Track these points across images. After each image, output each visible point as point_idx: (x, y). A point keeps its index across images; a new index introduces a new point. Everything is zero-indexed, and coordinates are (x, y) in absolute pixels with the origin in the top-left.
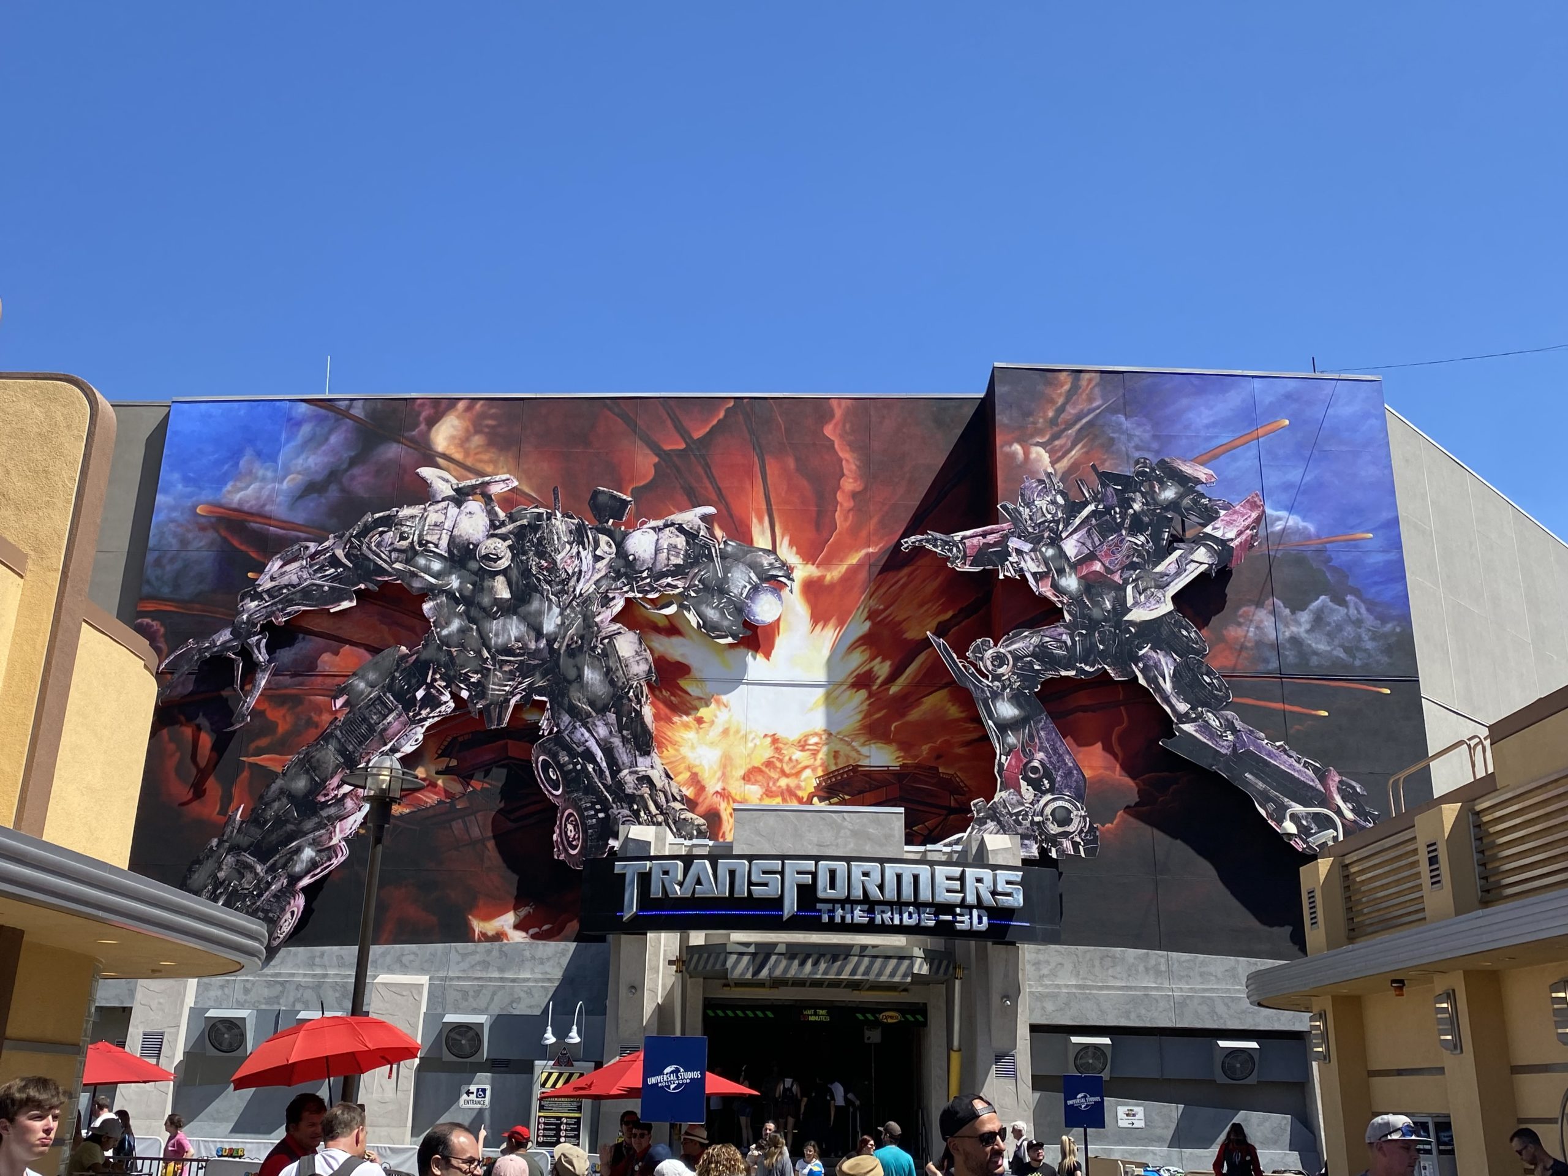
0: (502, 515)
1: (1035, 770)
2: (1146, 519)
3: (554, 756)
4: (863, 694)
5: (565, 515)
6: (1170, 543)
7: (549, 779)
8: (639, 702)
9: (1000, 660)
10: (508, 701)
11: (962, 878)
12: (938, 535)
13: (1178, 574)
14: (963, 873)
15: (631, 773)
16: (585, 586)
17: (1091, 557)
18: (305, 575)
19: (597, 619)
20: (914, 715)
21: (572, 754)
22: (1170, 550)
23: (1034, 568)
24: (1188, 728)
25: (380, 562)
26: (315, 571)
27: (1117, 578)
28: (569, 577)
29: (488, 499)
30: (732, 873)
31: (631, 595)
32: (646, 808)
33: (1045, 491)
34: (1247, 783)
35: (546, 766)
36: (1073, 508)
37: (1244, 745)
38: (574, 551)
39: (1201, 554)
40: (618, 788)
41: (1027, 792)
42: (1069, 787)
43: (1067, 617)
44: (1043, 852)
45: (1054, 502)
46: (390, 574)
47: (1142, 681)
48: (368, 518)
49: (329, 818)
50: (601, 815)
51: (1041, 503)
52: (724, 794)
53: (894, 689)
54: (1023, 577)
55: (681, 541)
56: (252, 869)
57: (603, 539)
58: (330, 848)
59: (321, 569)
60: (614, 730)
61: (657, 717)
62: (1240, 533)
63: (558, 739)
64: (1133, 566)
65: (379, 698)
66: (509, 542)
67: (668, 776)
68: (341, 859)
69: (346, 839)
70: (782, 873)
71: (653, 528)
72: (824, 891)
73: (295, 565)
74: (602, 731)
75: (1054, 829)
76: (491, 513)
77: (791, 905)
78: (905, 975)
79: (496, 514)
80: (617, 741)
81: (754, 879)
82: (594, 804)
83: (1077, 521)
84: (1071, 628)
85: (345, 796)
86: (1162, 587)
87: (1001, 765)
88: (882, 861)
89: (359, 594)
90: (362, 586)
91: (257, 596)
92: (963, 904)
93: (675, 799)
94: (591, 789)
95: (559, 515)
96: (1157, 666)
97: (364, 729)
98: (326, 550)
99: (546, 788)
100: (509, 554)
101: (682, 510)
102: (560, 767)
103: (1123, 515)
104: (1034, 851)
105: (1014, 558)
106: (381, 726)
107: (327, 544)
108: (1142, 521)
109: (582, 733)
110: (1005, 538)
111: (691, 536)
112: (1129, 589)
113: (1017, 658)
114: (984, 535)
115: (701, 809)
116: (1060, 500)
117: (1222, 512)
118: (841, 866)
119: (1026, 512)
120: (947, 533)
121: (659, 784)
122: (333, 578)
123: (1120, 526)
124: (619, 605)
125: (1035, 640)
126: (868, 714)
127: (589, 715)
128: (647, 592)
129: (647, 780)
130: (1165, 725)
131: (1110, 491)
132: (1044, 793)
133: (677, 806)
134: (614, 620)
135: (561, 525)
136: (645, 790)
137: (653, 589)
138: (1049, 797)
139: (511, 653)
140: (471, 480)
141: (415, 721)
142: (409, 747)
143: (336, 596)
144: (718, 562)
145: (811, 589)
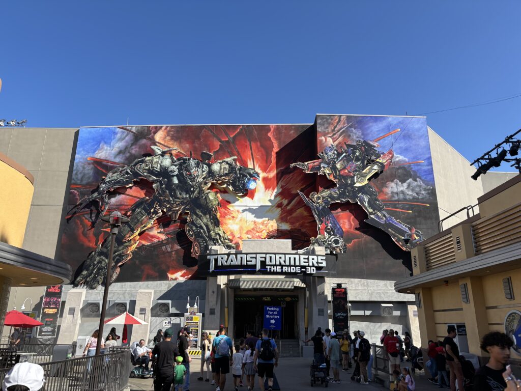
0: (175, 159)
1: (329, 229)
2: (360, 158)
3: (191, 228)
4: (280, 209)
5: (194, 159)
6: (367, 164)
7: (190, 234)
8: (216, 212)
9: (318, 198)
10: (178, 212)
11: (308, 259)
12: (301, 163)
13: (369, 173)
14: (308, 257)
15: (214, 232)
16: (200, 180)
17: (345, 168)
18: (119, 177)
19: (204, 189)
20: (294, 215)
22: (367, 166)
23: (328, 172)
24: (372, 216)
25: (140, 173)
26: (122, 176)
27: (352, 174)
28: (195, 177)
29: (171, 155)
30: (241, 258)
31: (213, 182)
32: (218, 242)
33: (331, 150)
34: (389, 231)
35: (189, 231)
36: (339, 155)
37: (388, 221)
38: (196, 169)
39: (376, 167)
40: (210, 237)
41: (326, 235)
42: (338, 233)
43: (338, 186)
44: (331, 252)
45: (334, 153)
46: (143, 176)
47: (359, 203)
48: (137, 160)
49: (126, 246)
50: (205, 244)
51: (330, 153)
52: (240, 238)
53: (289, 208)
54: (325, 174)
55: (227, 166)
56: (104, 260)
57: (205, 166)
58: (127, 255)
59: (123, 175)
60: (209, 220)
62: (386, 161)
63: (193, 223)
64: (356, 171)
65: (140, 212)
66: (177, 167)
67: (224, 233)
68: (130, 257)
69: (131, 252)
70: (256, 258)
71: (219, 163)
72: (268, 262)
73: (115, 175)
74: (205, 220)
75: (334, 245)
76: (172, 159)
77: (258, 267)
78: (292, 286)
79: (174, 159)
80: (209, 223)
81: (248, 260)
82: (203, 241)
83: (340, 158)
84: (339, 189)
85: (131, 240)
86: (365, 177)
87: (319, 227)
88: (285, 254)
89: (134, 182)
90: (135, 180)
91: (105, 183)
92: (308, 266)
93: (226, 239)
94: (202, 237)
95: (192, 159)
96: (363, 199)
97: (136, 221)
98: (125, 170)
99: (189, 237)
100: (177, 170)
101: (227, 157)
102: (193, 231)
103: (353, 157)
104: (329, 252)
105: (322, 169)
106: (141, 220)
107: (125, 168)
108: (359, 158)
109: (199, 221)
110: (320, 163)
112: (355, 177)
113: (323, 198)
114: (314, 163)
115: (234, 242)
116: (336, 152)
117: (382, 155)
118: (273, 256)
119: (326, 156)
120: (303, 163)
121: (222, 235)
122: (127, 178)
123: (353, 159)
124: (209, 185)
125: (329, 192)
126: (281, 215)
127: (201, 216)
128: (217, 181)
129: (218, 234)
130: (366, 216)
131: (350, 150)
132: (331, 235)
133: (227, 241)
134: (208, 189)
135: (192, 162)
137: (219, 180)
138: (333, 236)
139: (178, 198)
140: (167, 149)
141: (151, 218)
142: (149, 226)
143: (128, 183)
144: (238, 172)
145: (265, 179)
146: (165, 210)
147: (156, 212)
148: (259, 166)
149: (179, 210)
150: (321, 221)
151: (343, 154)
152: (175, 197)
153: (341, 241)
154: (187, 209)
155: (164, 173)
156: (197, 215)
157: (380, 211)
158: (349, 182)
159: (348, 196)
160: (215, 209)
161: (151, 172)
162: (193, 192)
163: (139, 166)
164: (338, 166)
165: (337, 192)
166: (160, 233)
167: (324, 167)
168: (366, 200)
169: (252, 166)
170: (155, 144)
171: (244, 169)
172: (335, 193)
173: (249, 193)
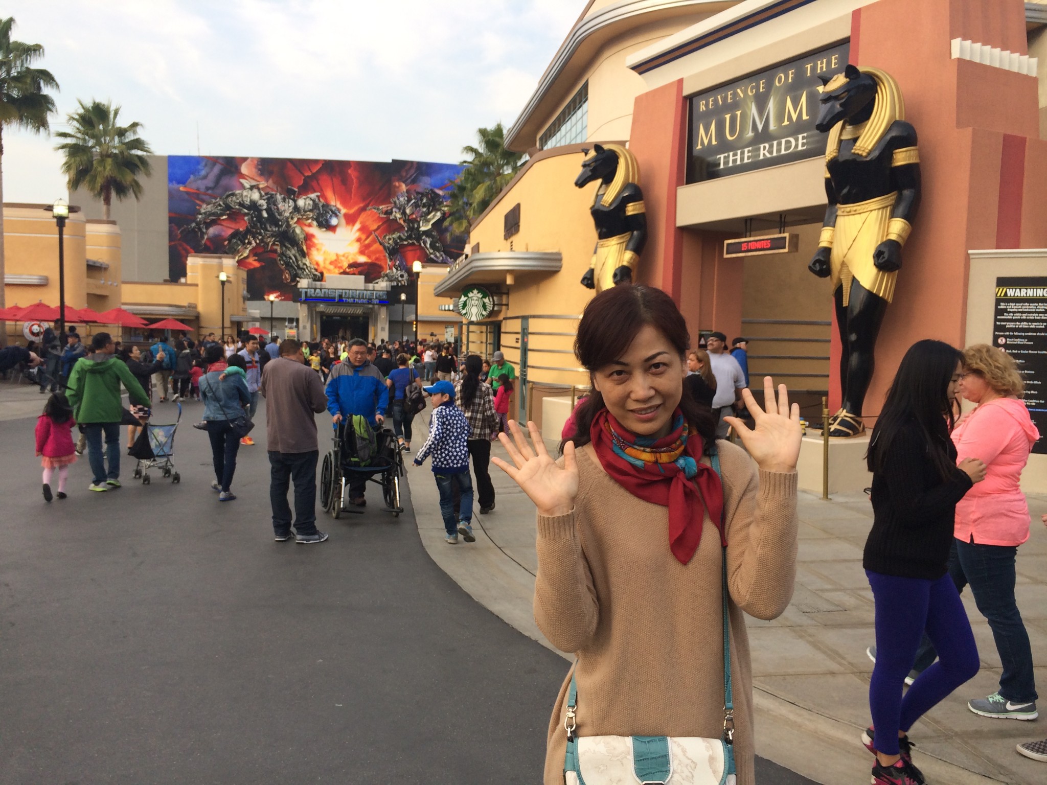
0: (263, 194)
1: (397, 265)
2: (426, 204)
3: (282, 258)
4: (359, 243)
5: (280, 194)
7: (281, 263)
8: (302, 245)
9: (390, 239)
10: (268, 244)
11: (373, 293)
12: (376, 207)
13: (433, 219)
15: (301, 262)
16: (287, 214)
17: (413, 214)
18: (213, 209)
19: (291, 223)
20: (372, 249)
21: (286, 257)
22: (431, 213)
23: (399, 216)
24: (432, 256)
25: (232, 206)
26: (216, 208)
27: (418, 219)
28: (282, 211)
29: (259, 189)
30: (325, 292)
31: (299, 217)
32: (305, 271)
33: (402, 196)
35: (280, 260)
36: (409, 201)
37: (444, 260)
38: (283, 204)
39: (439, 214)
40: (298, 266)
41: (394, 270)
42: (404, 269)
43: (406, 229)
44: (397, 284)
46: (235, 209)
47: (422, 245)
48: (228, 193)
50: (295, 273)
51: (402, 199)
52: (325, 268)
53: (367, 242)
54: (396, 218)
55: (311, 202)
57: (291, 201)
60: (296, 252)
61: (307, 248)
63: (283, 254)
64: (422, 216)
65: (236, 242)
66: (266, 201)
67: (310, 263)
70: (335, 292)
71: (304, 198)
72: (343, 297)
73: (209, 206)
74: (293, 252)
75: (400, 279)
76: (260, 193)
77: (337, 299)
80: (297, 255)
81: (329, 293)
82: (292, 269)
83: (410, 204)
84: (407, 232)
86: (429, 222)
87: (389, 264)
89: (228, 214)
90: (228, 212)
91: (201, 214)
93: (313, 269)
94: (292, 266)
95: (278, 194)
96: (426, 241)
97: (233, 250)
98: (217, 202)
99: (280, 266)
100: (266, 204)
101: (311, 193)
102: (284, 261)
103: (421, 203)
104: (394, 285)
105: (394, 213)
107: (217, 200)
109: (288, 252)
110: (392, 208)
111: (314, 201)
112: (421, 222)
113: (394, 239)
114: (387, 207)
115: (319, 271)
116: (406, 198)
118: (347, 291)
119: (397, 202)
120: (378, 206)
121: (308, 265)
122: (221, 210)
123: (420, 205)
124: (295, 220)
125: (398, 234)
126: (360, 248)
127: (290, 248)
128: (303, 216)
129: (305, 264)
131: (418, 197)
132: (398, 271)
133: (313, 271)
134: (295, 223)
136: (305, 267)
137: (305, 215)
139: (269, 231)
140: (254, 183)
141: (246, 248)
142: (245, 255)
143: (222, 215)
144: (321, 209)
145: (346, 215)
146: (258, 242)
147: (250, 243)
148: (341, 203)
149: (270, 242)
150: (391, 260)
151: (412, 200)
152: (266, 229)
153: (406, 275)
154: (277, 241)
155: (254, 206)
156: (287, 247)
157: (439, 252)
158: (416, 226)
159: (414, 239)
160: (302, 242)
161: (242, 205)
162: (281, 226)
163: (230, 199)
164: (408, 211)
165: (406, 234)
166: (255, 260)
167: (396, 212)
168: (429, 242)
169: (335, 203)
170: (243, 176)
171: (326, 206)
172: (404, 235)
173: (332, 228)
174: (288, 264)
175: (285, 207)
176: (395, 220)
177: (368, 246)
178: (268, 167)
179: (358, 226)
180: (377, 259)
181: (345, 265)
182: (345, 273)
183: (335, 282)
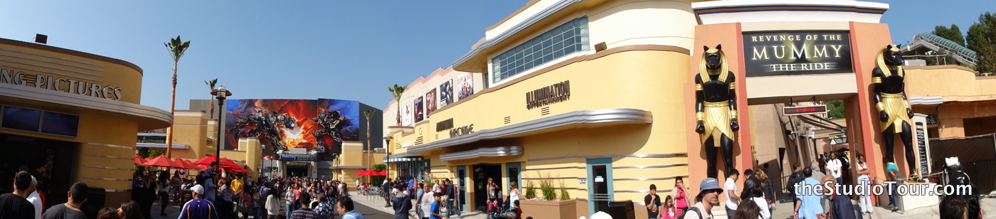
0: (264, 114)
1: (320, 144)
9: (317, 132)
13: (336, 123)
16: (273, 122)
17: (327, 121)
19: (274, 126)
21: (273, 141)
23: (321, 123)
24: (336, 140)
25: (251, 119)
29: (262, 112)
33: (322, 114)
35: (269, 142)
36: (325, 116)
40: (277, 144)
41: (319, 146)
44: (320, 152)
47: (331, 134)
50: (277, 148)
52: (288, 146)
55: (283, 117)
57: (275, 117)
61: (281, 137)
64: (331, 122)
65: (252, 134)
71: (280, 115)
73: (242, 120)
75: (321, 149)
77: (295, 158)
80: (277, 139)
84: (324, 129)
86: (334, 125)
91: (238, 123)
93: (283, 146)
94: (275, 144)
95: (270, 114)
98: (245, 118)
100: (265, 118)
101: (284, 113)
105: (319, 121)
109: (273, 138)
111: (285, 116)
112: (331, 125)
113: (319, 132)
118: (299, 155)
119: (320, 116)
122: (246, 121)
124: (277, 124)
125: (321, 130)
126: (304, 136)
134: (277, 126)
136: (280, 144)
137: (280, 122)
138: (321, 146)
140: (260, 109)
143: (247, 123)
144: (287, 120)
145: (297, 123)
146: (261, 133)
147: (258, 134)
148: (296, 117)
149: (266, 134)
150: (318, 141)
151: (327, 115)
152: (264, 129)
154: (269, 133)
155: (260, 119)
156: (273, 136)
157: (338, 138)
158: (328, 126)
159: (328, 132)
160: (279, 134)
162: (271, 127)
163: (250, 116)
164: (325, 120)
168: (334, 133)
169: (293, 117)
170: (256, 107)
171: (290, 118)
172: (323, 131)
173: (292, 128)
174: (273, 144)
175: (273, 119)
176: (319, 124)
177: (307, 136)
178: (266, 103)
179: (303, 127)
180: (311, 141)
181: (297, 144)
182: (297, 147)
183: (294, 151)
